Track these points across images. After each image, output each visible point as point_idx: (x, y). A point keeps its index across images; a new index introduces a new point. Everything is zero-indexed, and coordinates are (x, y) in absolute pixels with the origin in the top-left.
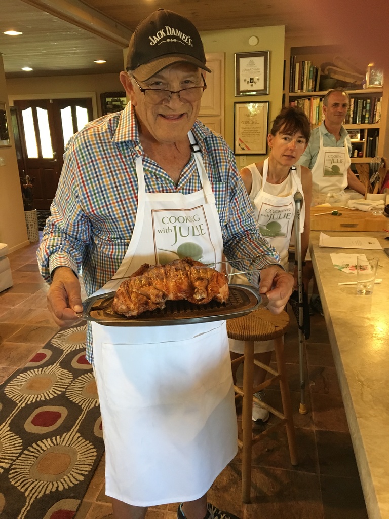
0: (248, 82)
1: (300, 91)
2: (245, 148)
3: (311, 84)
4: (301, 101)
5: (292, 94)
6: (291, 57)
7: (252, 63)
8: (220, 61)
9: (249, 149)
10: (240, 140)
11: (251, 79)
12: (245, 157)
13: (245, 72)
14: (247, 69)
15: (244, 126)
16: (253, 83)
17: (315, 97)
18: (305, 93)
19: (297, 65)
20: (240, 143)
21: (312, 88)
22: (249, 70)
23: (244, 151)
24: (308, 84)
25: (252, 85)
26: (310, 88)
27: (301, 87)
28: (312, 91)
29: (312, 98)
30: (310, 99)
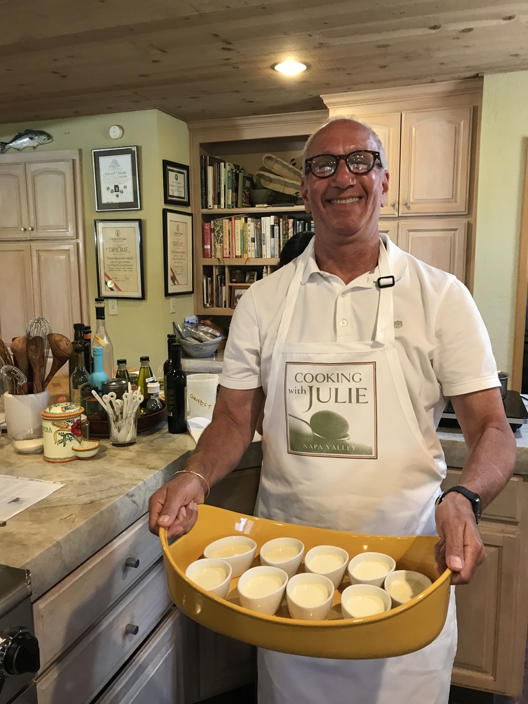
0: (112, 192)
1: (216, 206)
2: (114, 288)
3: (230, 197)
4: (218, 222)
5: (205, 211)
6: (201, 157)
7: (115, 164)
8: (74, 161)
9: (119, 290)
10: (106, 275)
11: (116, 187)
12: (115, 301)
13: (108, 177)
14: (110, 172)
15: (111, 255)
16: (119, 193)
17: (238, 215)
18: (223, 210)
19: (210, 170)
20: (107, 279)
21: (232, 203)
22: (112, 174)
23: (112, 292)
24: (227, 197)
25: (117, 196)
26: (230, 203)
27: (217, 201)
28: (233, 207)
29: (233, 217)
30: (230, 219)
